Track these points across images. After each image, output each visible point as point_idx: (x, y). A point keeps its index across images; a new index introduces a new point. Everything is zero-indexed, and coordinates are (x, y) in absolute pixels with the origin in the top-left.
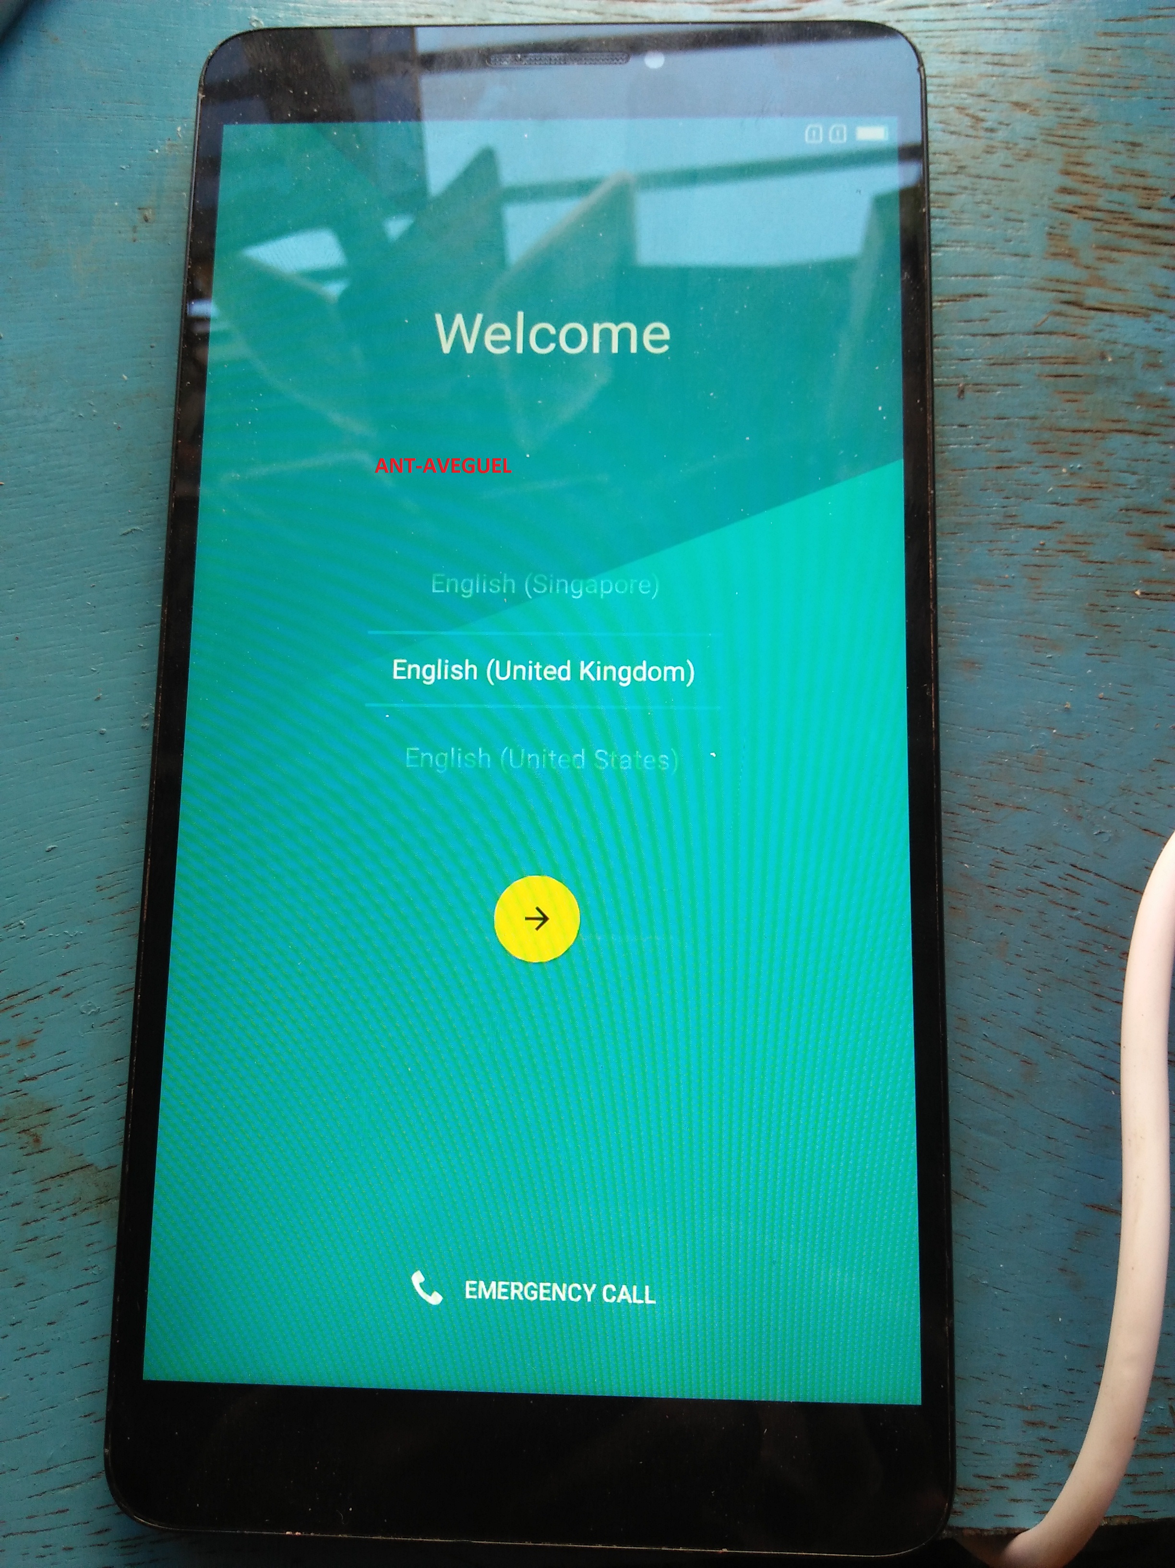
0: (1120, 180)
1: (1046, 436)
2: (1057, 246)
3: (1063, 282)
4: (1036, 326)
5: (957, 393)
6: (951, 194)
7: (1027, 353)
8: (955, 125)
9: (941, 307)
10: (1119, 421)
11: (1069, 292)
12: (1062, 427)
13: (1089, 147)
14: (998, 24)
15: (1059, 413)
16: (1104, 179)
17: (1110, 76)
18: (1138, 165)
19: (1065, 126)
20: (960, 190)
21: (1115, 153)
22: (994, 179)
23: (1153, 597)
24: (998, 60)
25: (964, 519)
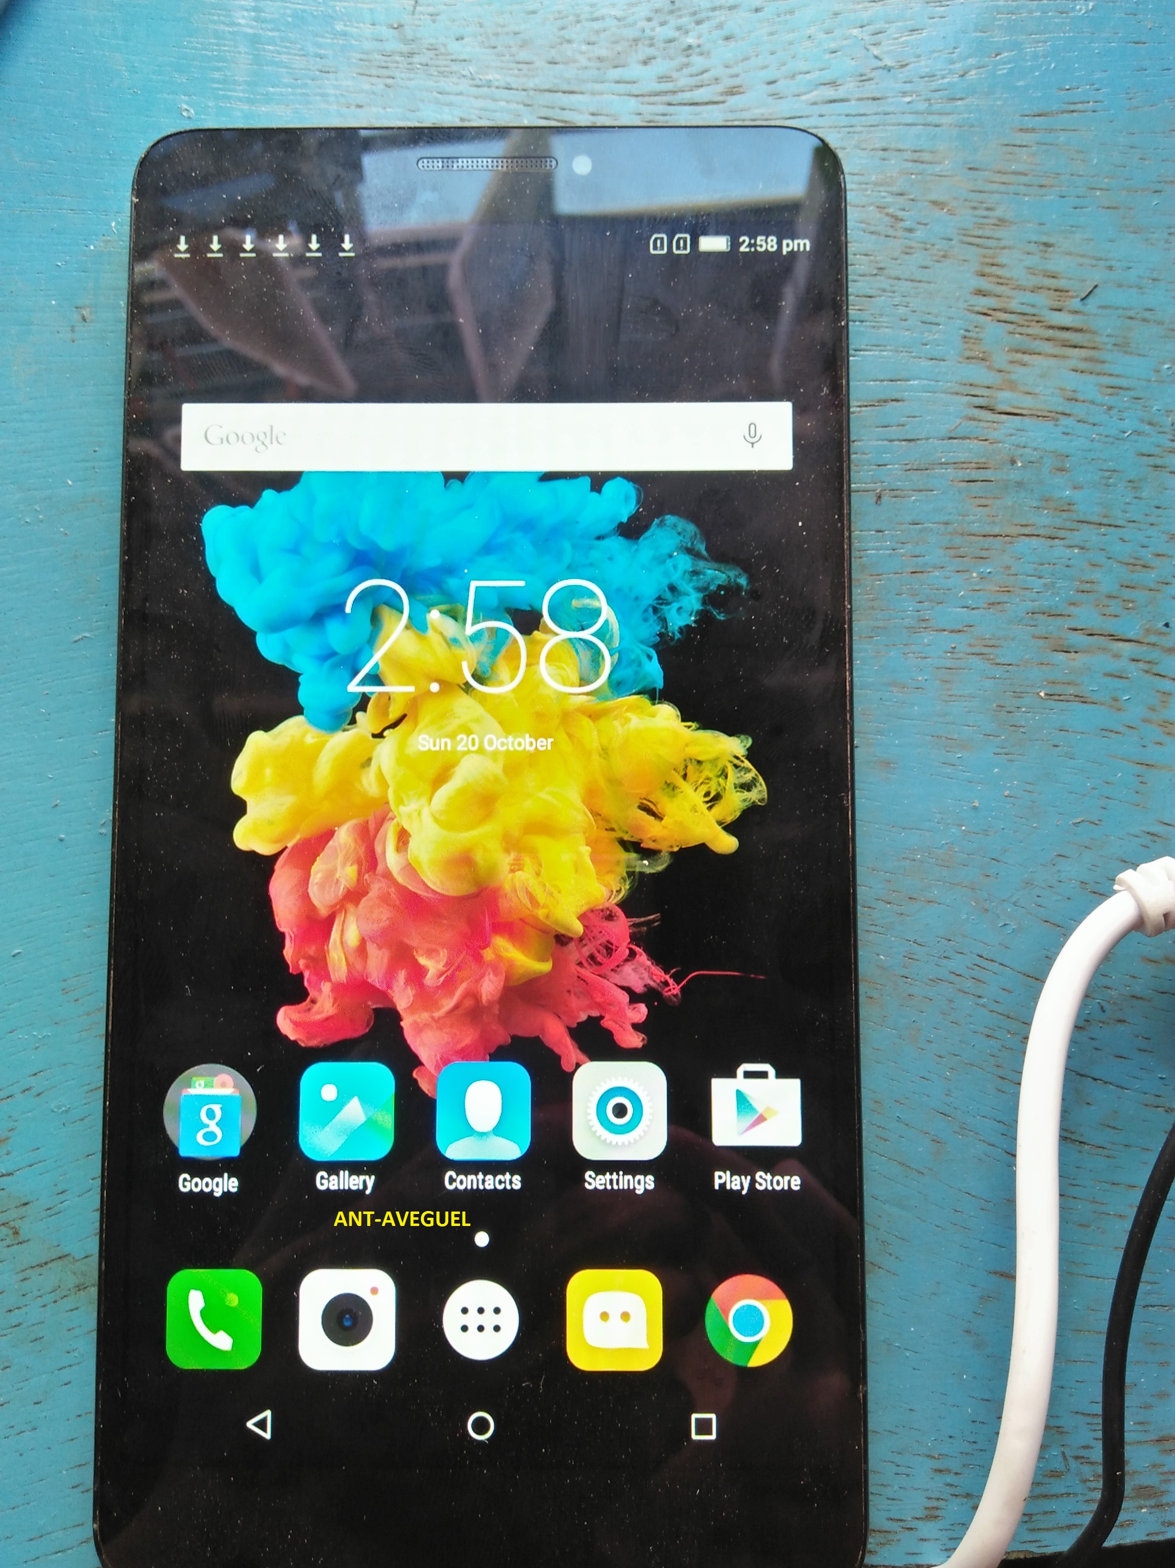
0: (1033, 281)
1: (958, 541)
2: (971, 350)
3: (976, 386)
4: (950, 432)
5: (875, 499)
6: (870, 297)
7: (940, 458)
8: (875, 225)
9: (859, 412)
10: (1026, 525)
11: (983, 396)
12: (973, 532)
13: (1004, 248)
14: (920, 119)
15: (972, 518)
16: (1017, 280)
17: (1025, 175)
18: (1051, 266)
19: (981, 226)
20: (879, 293)
21: (1029, 254)
22: (912, 281)
23: (1056, 698)
24: (917, 157)
25: (881, 624)
